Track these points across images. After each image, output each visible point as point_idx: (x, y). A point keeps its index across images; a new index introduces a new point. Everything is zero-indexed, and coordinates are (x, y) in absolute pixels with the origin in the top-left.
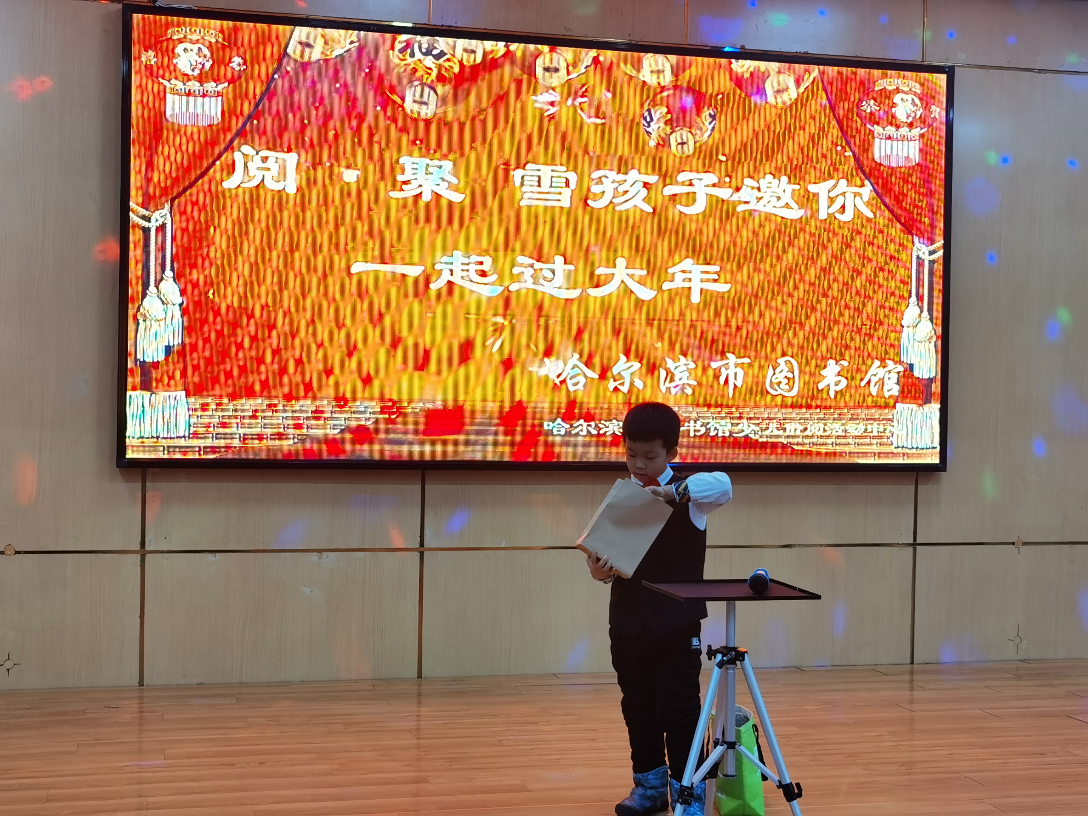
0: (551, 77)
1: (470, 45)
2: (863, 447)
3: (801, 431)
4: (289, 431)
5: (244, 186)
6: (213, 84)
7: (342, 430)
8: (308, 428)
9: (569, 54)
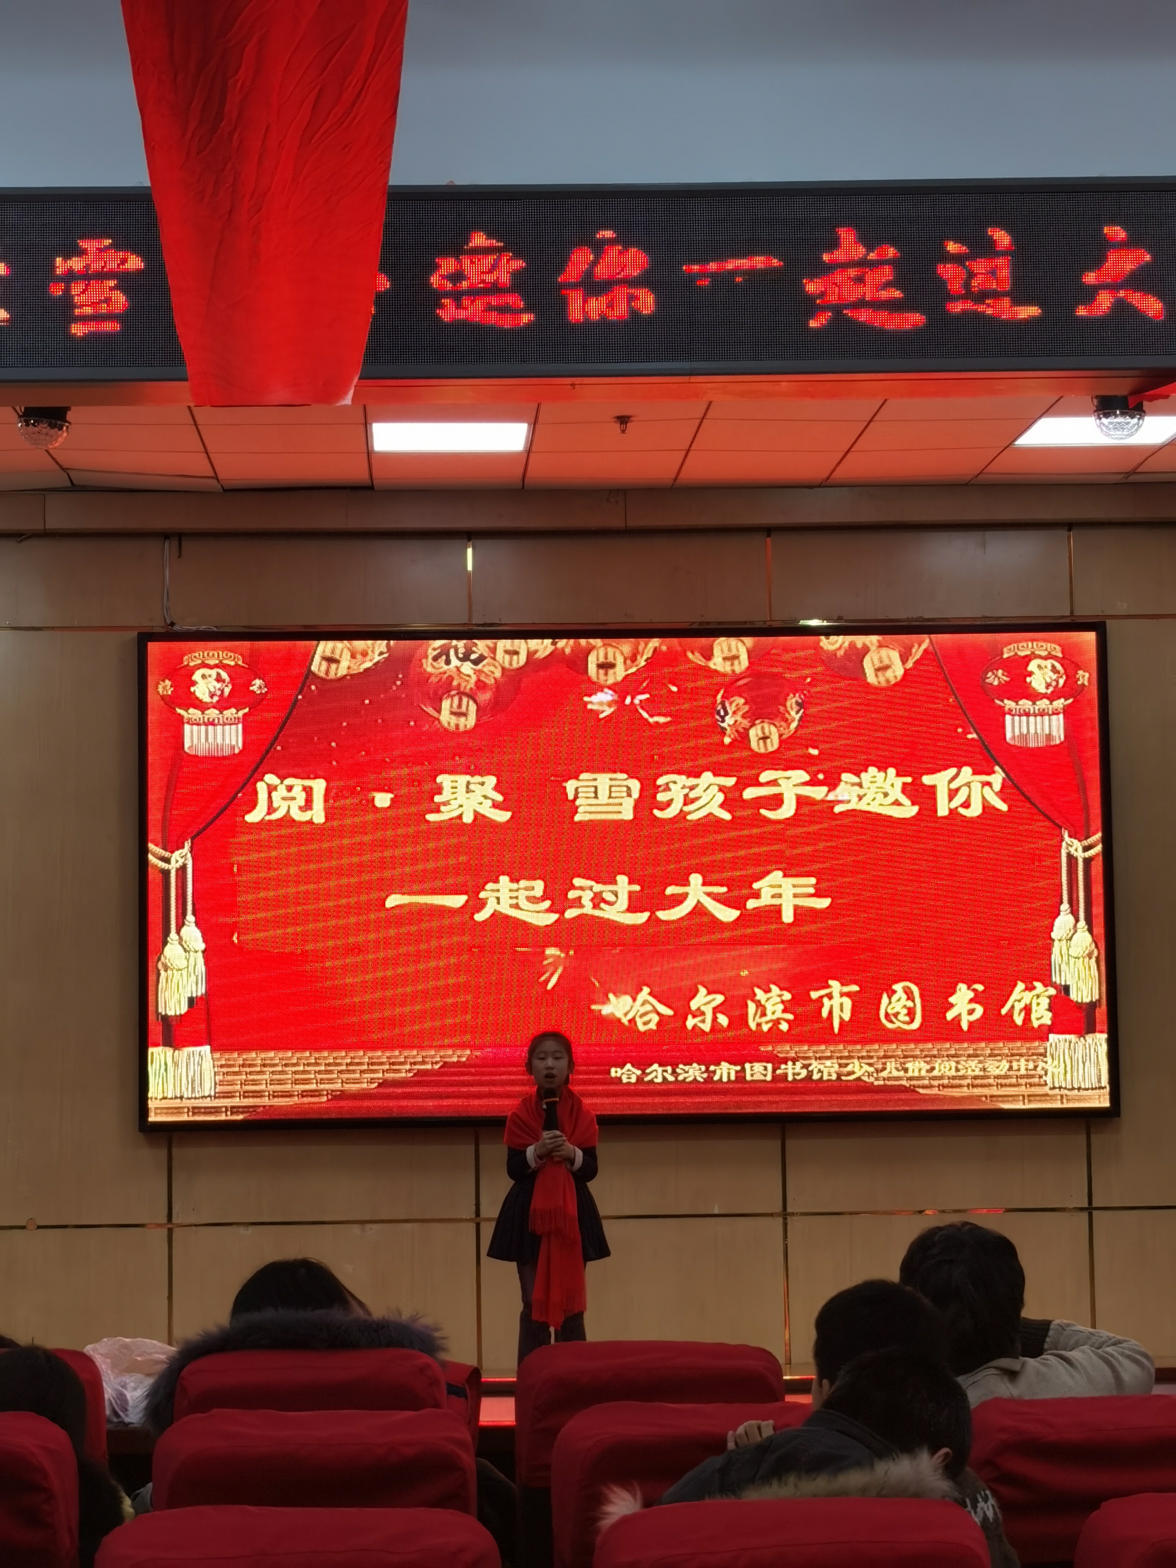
0: (606, 674)
1: (512, 645)
2: (1008, 1089)
3: (928, 1071)
4: (322, 1086)
5: (268, 818)
6: (233, 710)
7: (380, 1085)
8: (342, 1083)
9: (626, 646)
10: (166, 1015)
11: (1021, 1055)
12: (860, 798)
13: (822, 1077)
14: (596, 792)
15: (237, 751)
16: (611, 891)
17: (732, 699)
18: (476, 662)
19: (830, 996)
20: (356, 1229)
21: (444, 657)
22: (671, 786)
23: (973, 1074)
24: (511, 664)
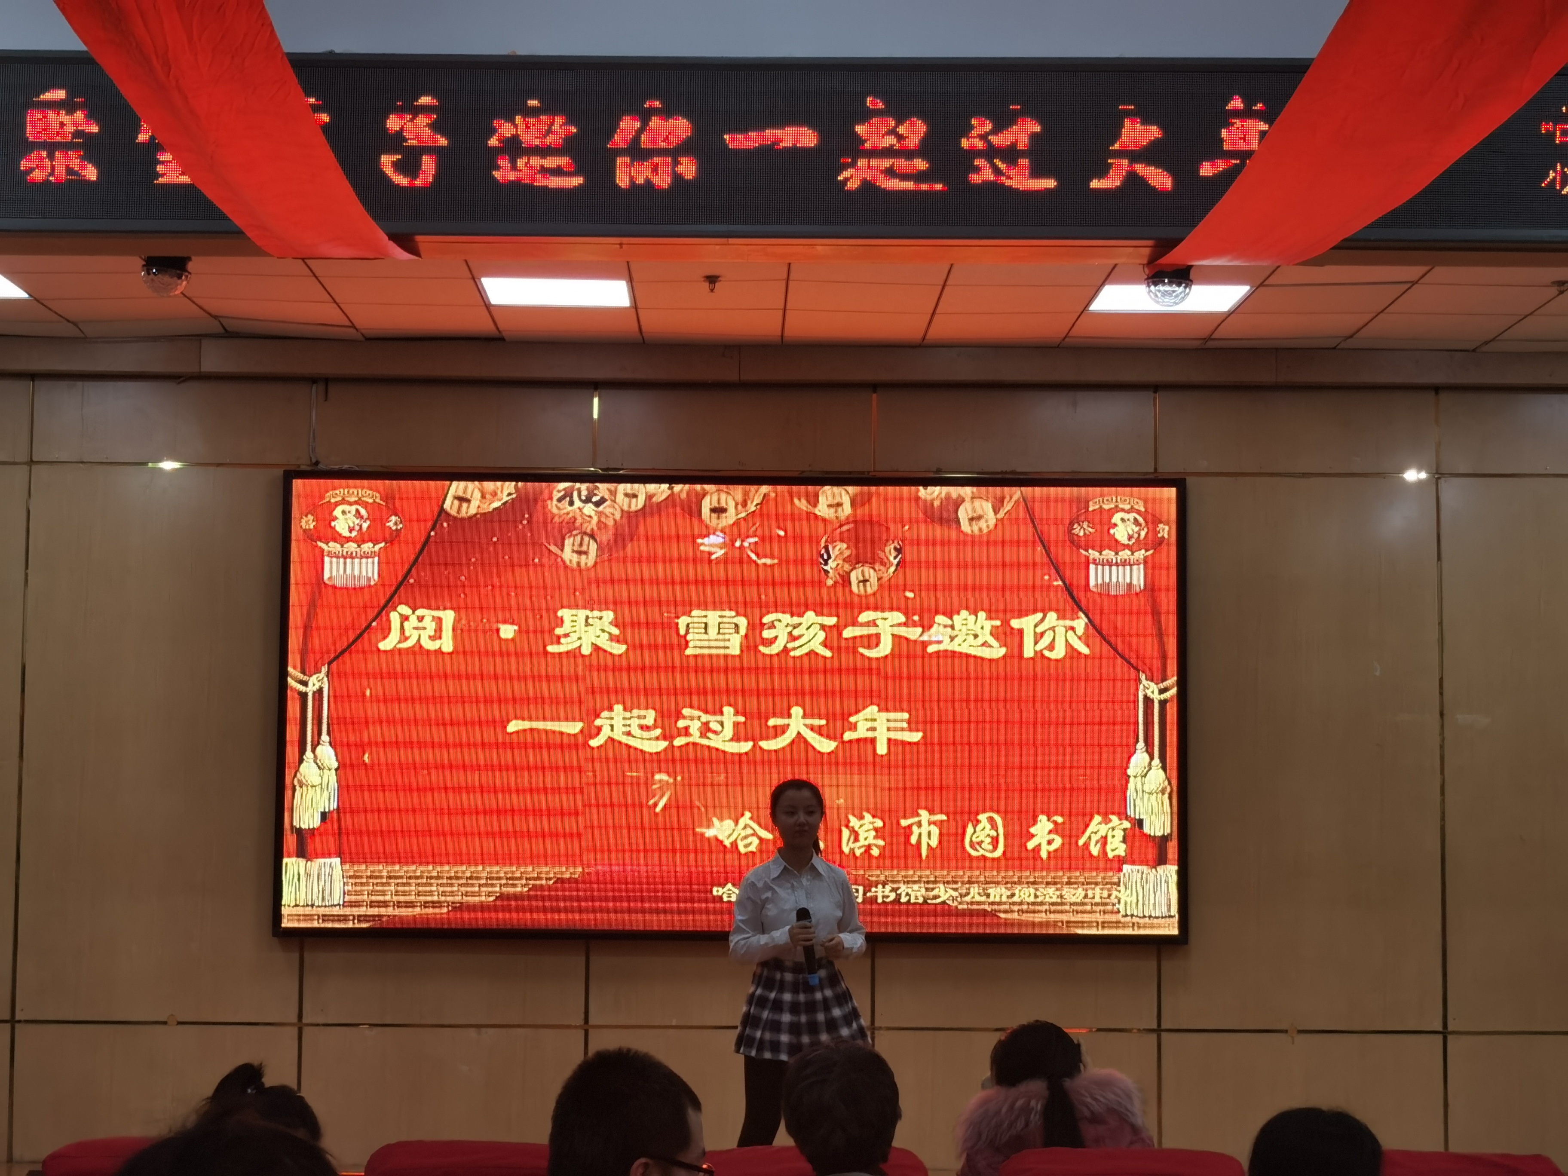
0: (718, 518)
1: (632, 489)
2: (1083, 915)
3: (1008, 897)
4: (443, 899)
5: (400, 646)
6: (370, 545)
7: (497, 898)
8: (462, 895)
9: (738, 491)
10: (300, 828)
11: (1096, 884)
12: (952, 639)
13: (909, 900)
14: (706, 628)
15: (372, 583)
16: (718, 722)
17: (835, 544)
18: (598, 504)
19: (919, 824)
20: (472, 1032)
21: (568, 499)
22: (776, 623)
23: (1050, 900)
24: (630, 507)
